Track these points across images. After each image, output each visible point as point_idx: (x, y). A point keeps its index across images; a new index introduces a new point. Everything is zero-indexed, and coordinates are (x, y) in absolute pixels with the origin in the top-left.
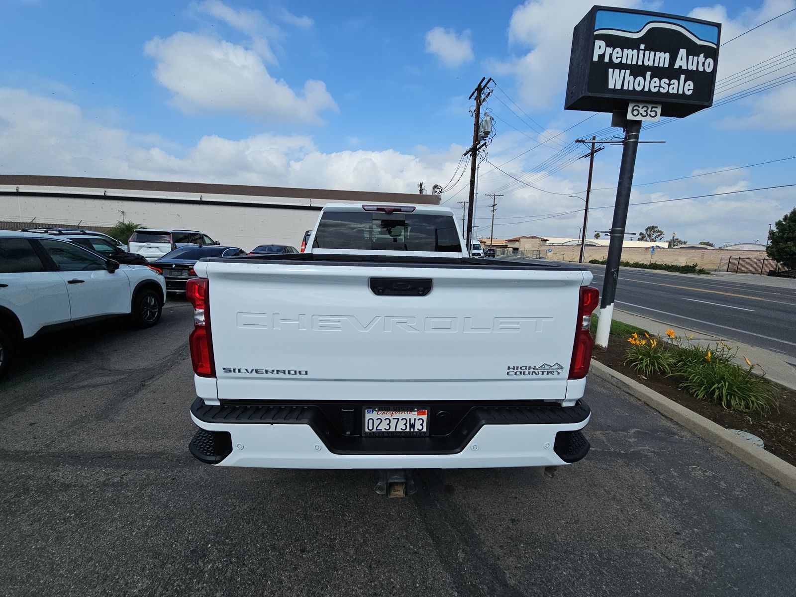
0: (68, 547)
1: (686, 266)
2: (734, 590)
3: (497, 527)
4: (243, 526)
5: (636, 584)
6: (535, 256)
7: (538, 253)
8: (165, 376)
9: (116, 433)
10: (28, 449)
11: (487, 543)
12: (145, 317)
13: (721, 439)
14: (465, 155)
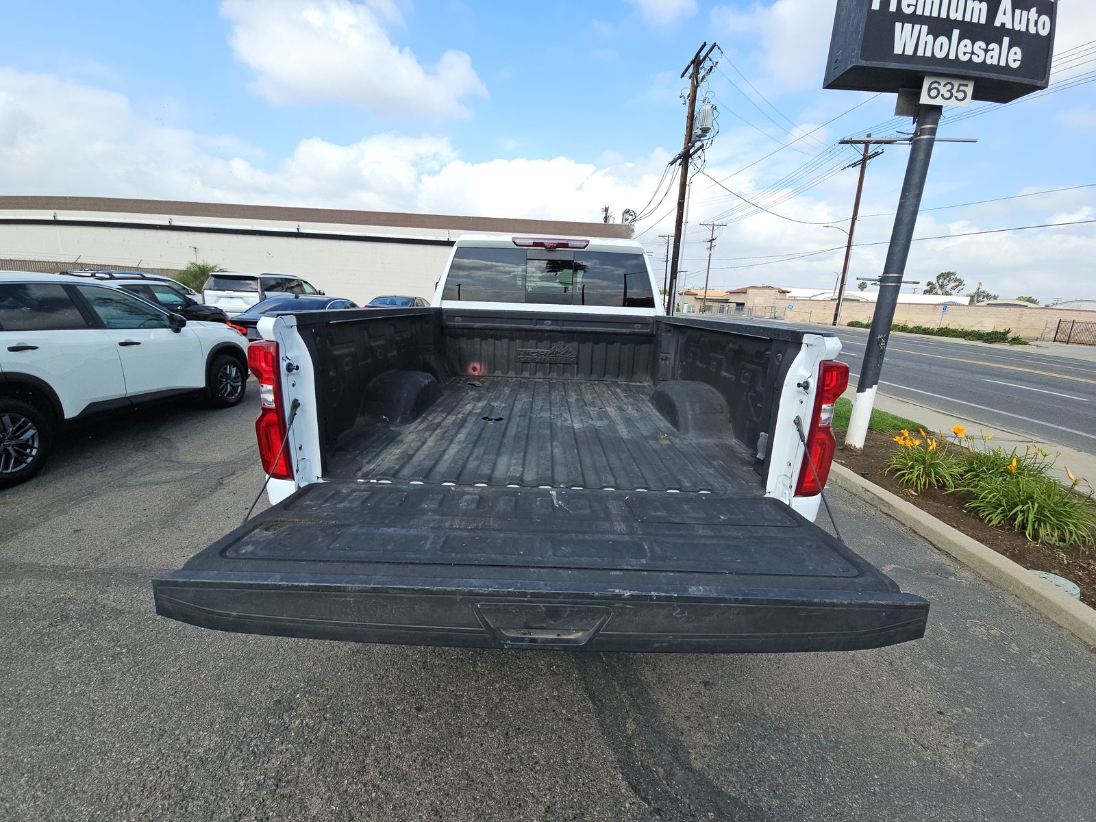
0: (116, 692)
1: (993, 333)
2: (1016, 797)
3: (683, 691)
4: (342, 673)
5: (874, 779)
6: (768, 315)
7: (773, 311)
8: (248, 473)
9: (183, 545)
10: (71, 564)
11: (667, 711)
12: (224, 393)
13: (1019, 585)
14: (672, 164)
